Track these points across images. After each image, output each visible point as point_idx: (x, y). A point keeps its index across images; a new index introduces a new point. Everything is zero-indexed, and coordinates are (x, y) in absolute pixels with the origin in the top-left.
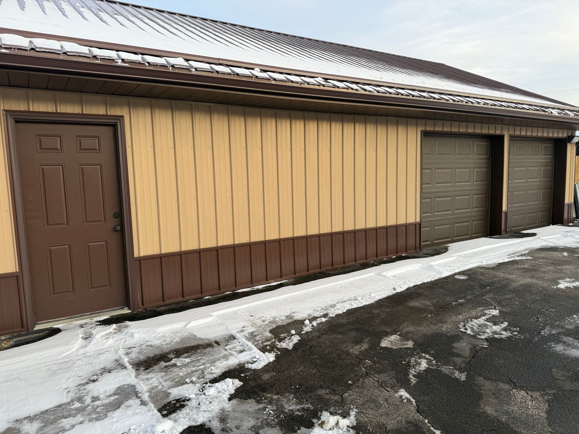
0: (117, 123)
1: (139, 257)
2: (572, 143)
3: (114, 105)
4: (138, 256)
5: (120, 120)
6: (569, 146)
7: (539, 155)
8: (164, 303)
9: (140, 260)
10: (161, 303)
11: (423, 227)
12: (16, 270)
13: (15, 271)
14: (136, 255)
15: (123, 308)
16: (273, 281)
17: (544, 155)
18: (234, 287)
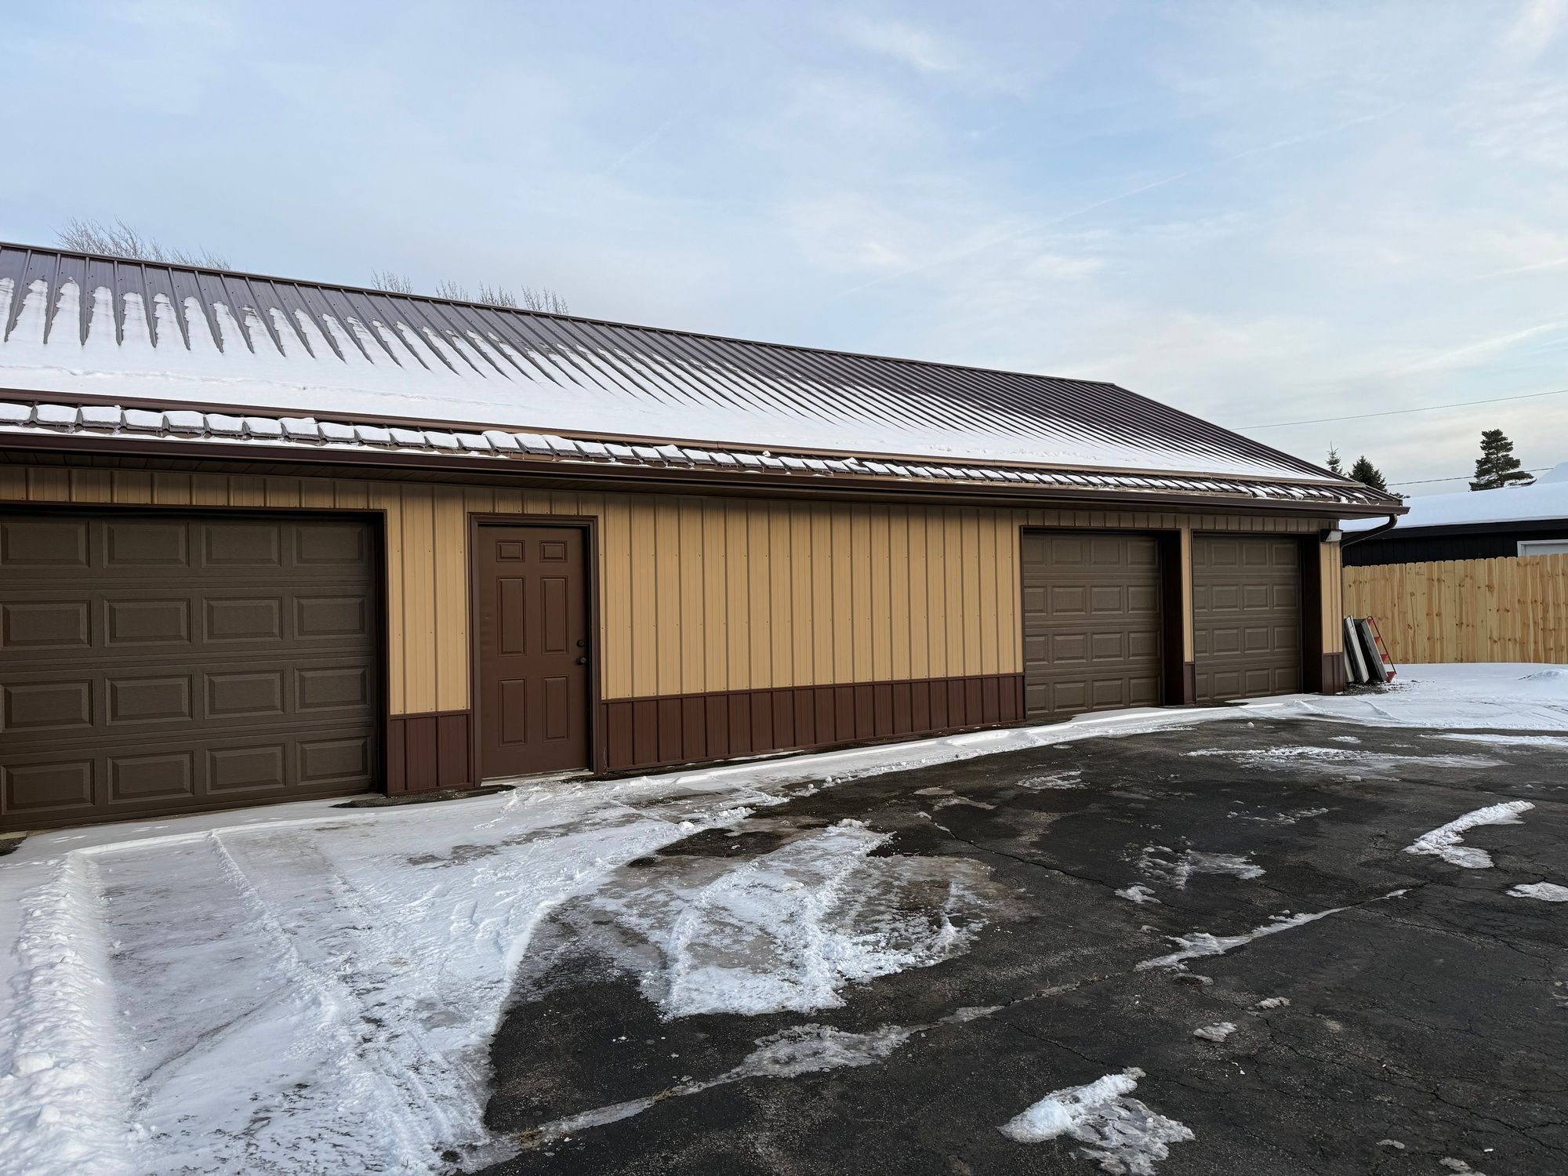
0: (589, 525)
1: (607, 700)
2: (1330, 543)
3: (586, 502)
4: (605, 698)
5: (593, 521)
6: (1324, 550)
7: (1265, 564)
8: (634, 767)
9: (608, 703)
10: (631, 766)
11: (1029, 685)
12: (467, 707)
13: (465, 708)
14: (603, 697)
15: (582, 770)
16: (782, 750)
17: (1276, 564)
18: (727, 754)
